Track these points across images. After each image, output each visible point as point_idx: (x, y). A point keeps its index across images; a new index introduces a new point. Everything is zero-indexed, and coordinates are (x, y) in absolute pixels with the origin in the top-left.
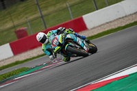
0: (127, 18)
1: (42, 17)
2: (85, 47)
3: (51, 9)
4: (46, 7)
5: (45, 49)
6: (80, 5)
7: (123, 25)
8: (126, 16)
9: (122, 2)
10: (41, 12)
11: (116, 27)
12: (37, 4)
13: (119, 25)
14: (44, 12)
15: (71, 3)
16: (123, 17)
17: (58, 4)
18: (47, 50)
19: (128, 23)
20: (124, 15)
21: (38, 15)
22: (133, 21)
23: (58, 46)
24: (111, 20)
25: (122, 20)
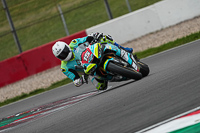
0: (164, 34)
1: (14, 31)
2: (134, 65)
3: (30, 18)
4: (21, 15)
5: (66, 68)
6: (82, 10)
7: (158, 45)
8: (162, 30)
9: (156, 4)
10: (12, 22)
11: (145, 48)
12: (6, 8)
13: (150, 46)
14: (18, 24)
15: (66, 6)
16: (157, 32)
17: (44, 9)
18: (70, 70)
19: (165, 41)
20: (159, 29)
21: (8, 27)
22: (175, 39)
23: (93, 62)
24: (136, 36)
25: (155, 36)
